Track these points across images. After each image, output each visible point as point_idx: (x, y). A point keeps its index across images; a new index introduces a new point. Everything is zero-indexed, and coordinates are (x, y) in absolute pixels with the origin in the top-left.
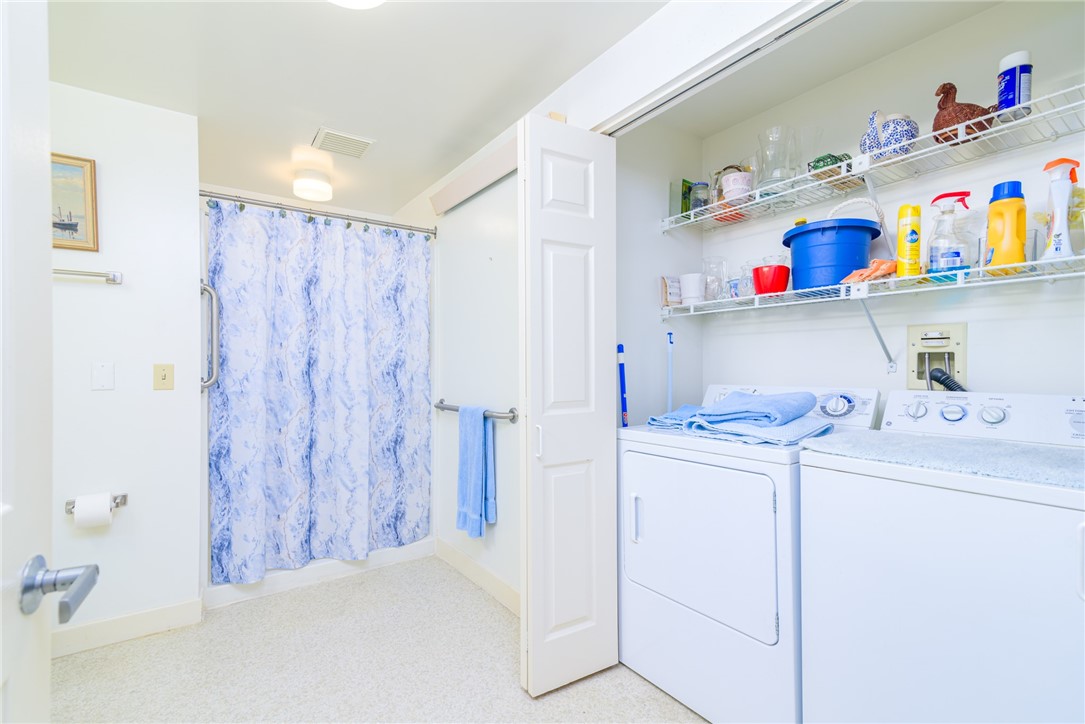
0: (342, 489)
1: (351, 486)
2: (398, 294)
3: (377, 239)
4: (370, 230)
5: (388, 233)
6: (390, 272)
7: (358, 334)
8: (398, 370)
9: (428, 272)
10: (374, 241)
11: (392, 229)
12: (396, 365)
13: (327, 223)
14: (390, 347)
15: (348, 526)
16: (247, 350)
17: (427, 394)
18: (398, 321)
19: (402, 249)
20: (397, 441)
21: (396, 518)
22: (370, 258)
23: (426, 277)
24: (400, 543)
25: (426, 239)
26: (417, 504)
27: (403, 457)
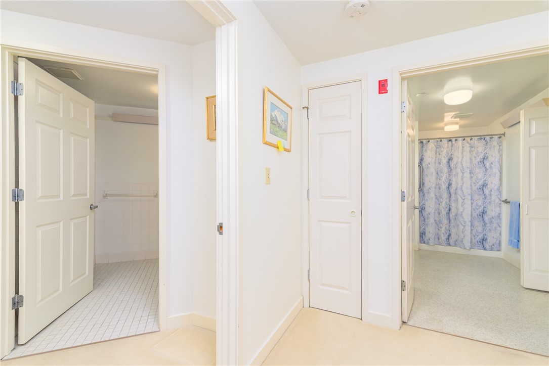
0: (461, 225)
1: (464, 225)
2: (485, 160)
4: (473, 139)
5: (481, 139)
6: (482, 152)
7: (467, 175)
9: (500, 150)
10: (475, 143)
11: (482, 137)
12: (483, 186)
13: (456, 140)
14: (481, 179)
15: (463, 237)
16: (430, 181)
17: (499, 196)
18: (484, 170)
19: (487, 144)
20: (484, 213)
21: (483, 240)
22: (473, 149)
23: (499, 152)
24: (485, 249)
25: (500, 138)
26: (493, 237)
27: (486, 219)
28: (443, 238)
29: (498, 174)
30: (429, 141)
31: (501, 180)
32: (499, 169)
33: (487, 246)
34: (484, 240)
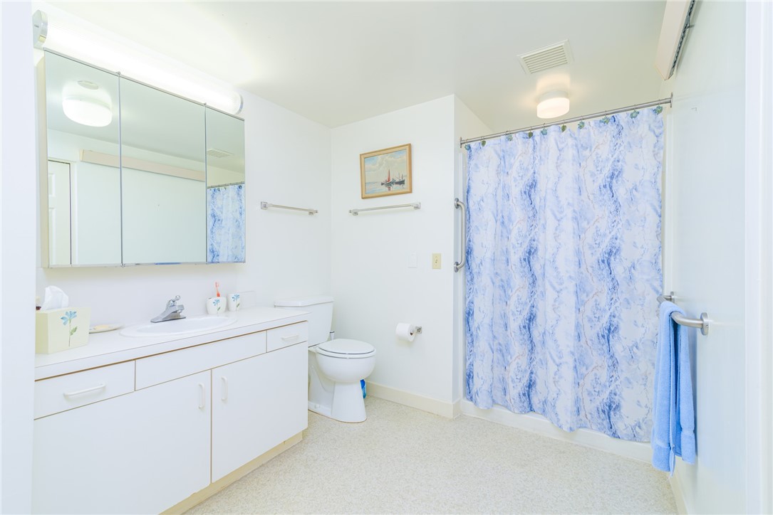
0: (550, 362)
1: (558, 361)
2: (614, 181)
3: (592, 131)
4: (586, 126)
5: (605, 122)
6: (608, 160)
7: (568, 225)
8: (612, 258)
9: (658, 148)
10: (590, 136)
11: (610, 116)
12: (610, 253)
13: (544, 133)
14: (605, 235)
15: (555, 396)
16: (484, 243)
17: (656, 284)
18: (613, 208)
19: (619, 133)
20: (611, 330)
21: (610, 407)
22: (587, 153)
23: (655, 155)
24: (615, 435)
25: (658, 111)
26: (639, 403)
27: (618, 348)
28: (515, 390)
29: (652, 219)
30: (484, 143)
31: (660, 234)
32: (656, 204)
33: (620, 426)
34: (610, 409)
